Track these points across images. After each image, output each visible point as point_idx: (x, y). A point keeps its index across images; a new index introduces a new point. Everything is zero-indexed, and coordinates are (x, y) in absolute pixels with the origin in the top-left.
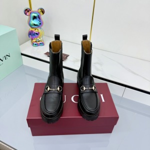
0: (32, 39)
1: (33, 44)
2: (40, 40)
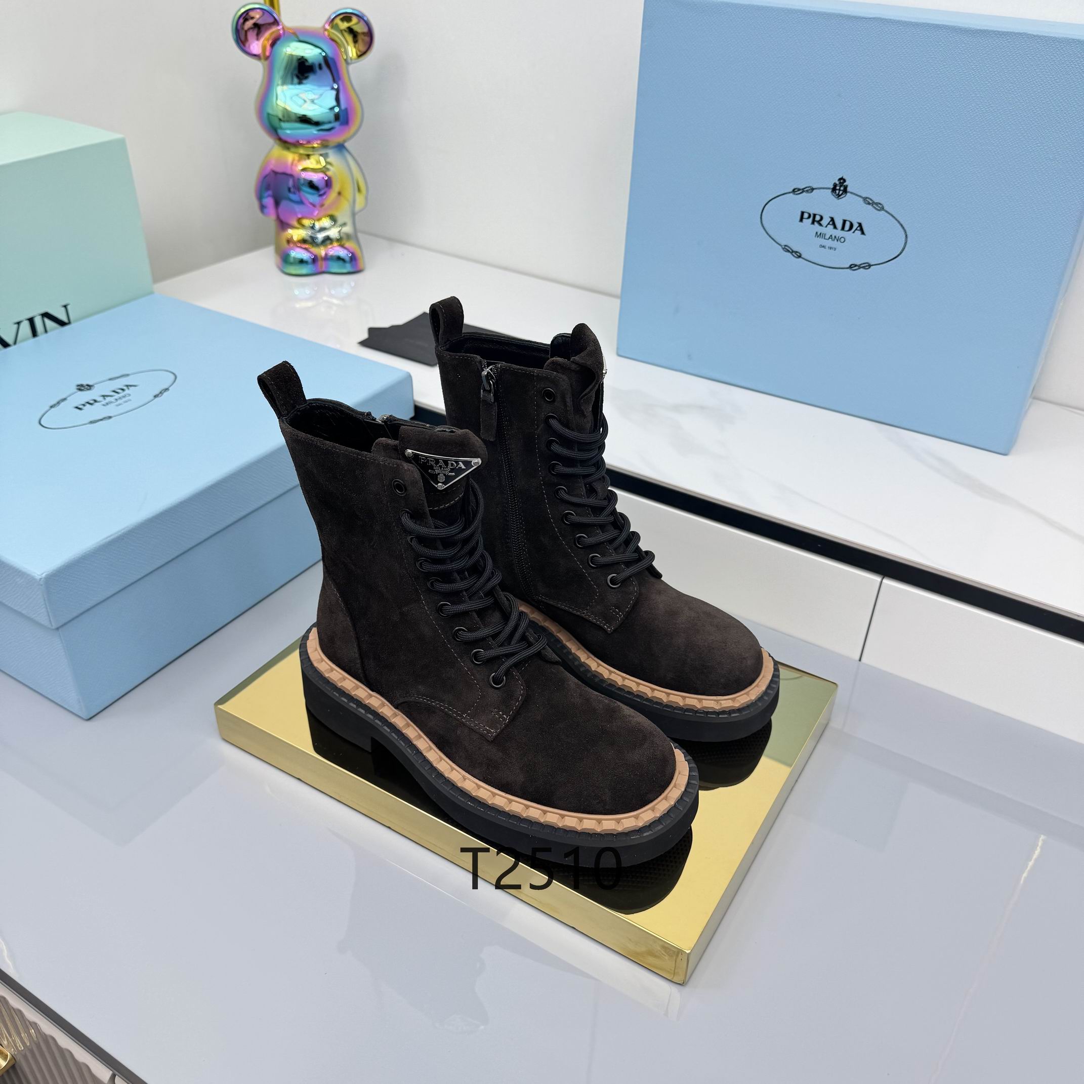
2: (333, 233)
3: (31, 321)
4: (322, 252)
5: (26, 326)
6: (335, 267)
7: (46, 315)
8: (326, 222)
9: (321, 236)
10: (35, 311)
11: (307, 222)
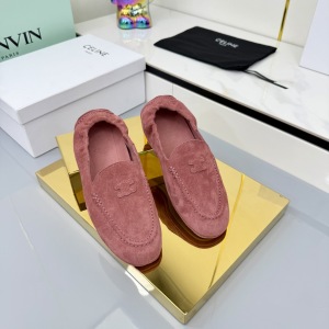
0: (120, 7)
1: (120, 21)
2: (140, 11)
3: (25, 34)
4: (135, 19)
5: (22, 36)
6: (140, 26)
7: (30, 32)
8: (137, 7)
9: (135, 13)
10: (26, 30)
11: (130, 6)
